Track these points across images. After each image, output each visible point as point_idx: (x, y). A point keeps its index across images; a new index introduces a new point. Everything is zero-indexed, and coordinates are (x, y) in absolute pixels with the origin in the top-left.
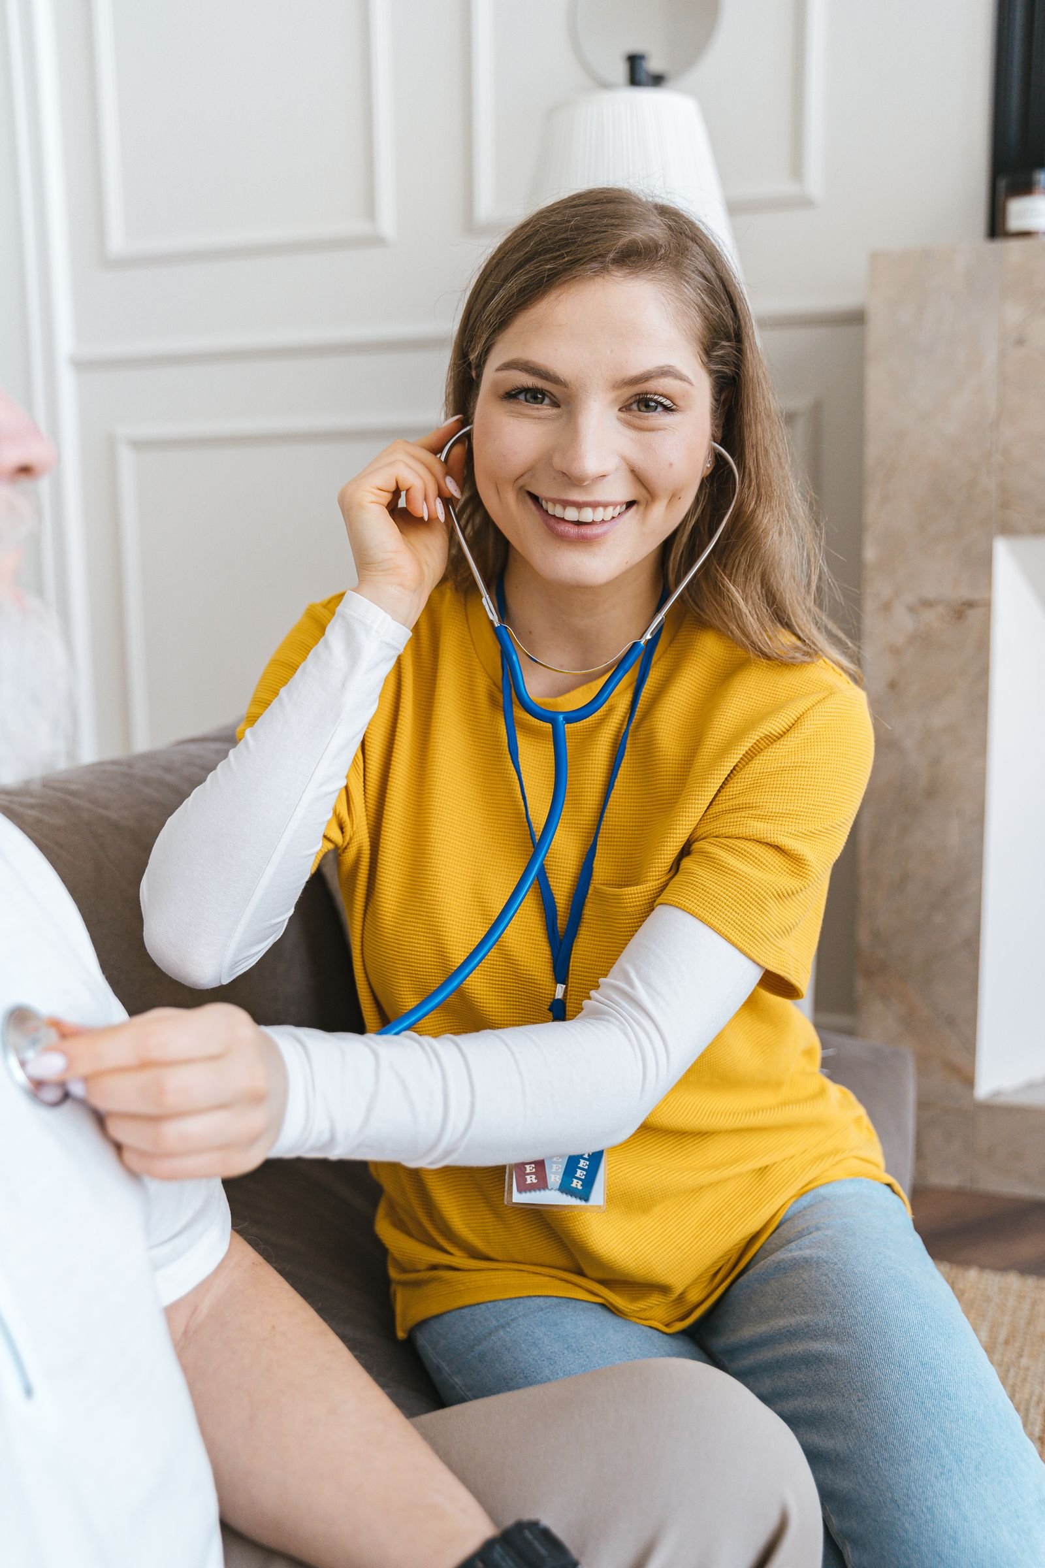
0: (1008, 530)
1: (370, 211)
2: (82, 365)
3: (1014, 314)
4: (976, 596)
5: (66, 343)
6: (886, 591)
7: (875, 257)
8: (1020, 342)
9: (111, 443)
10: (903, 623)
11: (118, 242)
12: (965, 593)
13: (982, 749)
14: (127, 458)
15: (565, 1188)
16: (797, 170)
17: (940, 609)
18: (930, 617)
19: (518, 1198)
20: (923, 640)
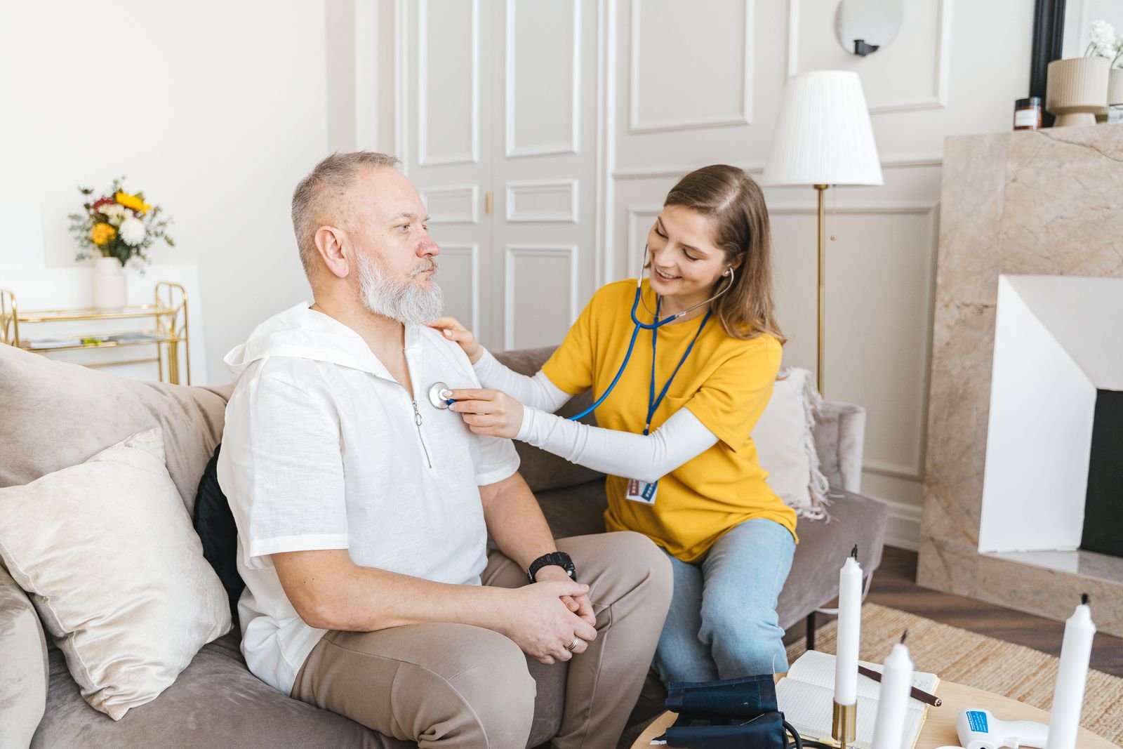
0: (1006, 271)
1: (742, 110)
2: (617, 178)
3: (1012, 166)
4: (989, 304)
5: (611, 168)
6: (947, 298)
7: (947, 138)
8: (1014, 180)
9: (627, 212)
10: (954, 313)
11: (635, 124)
12: (984, 302)
13: (989, 378)
14: (633, 218)
15: (644, 496)
16: (935, 91)
17: (972, 308)
18: (967, 311)
19: (629, 497)
20: (963, 323)
